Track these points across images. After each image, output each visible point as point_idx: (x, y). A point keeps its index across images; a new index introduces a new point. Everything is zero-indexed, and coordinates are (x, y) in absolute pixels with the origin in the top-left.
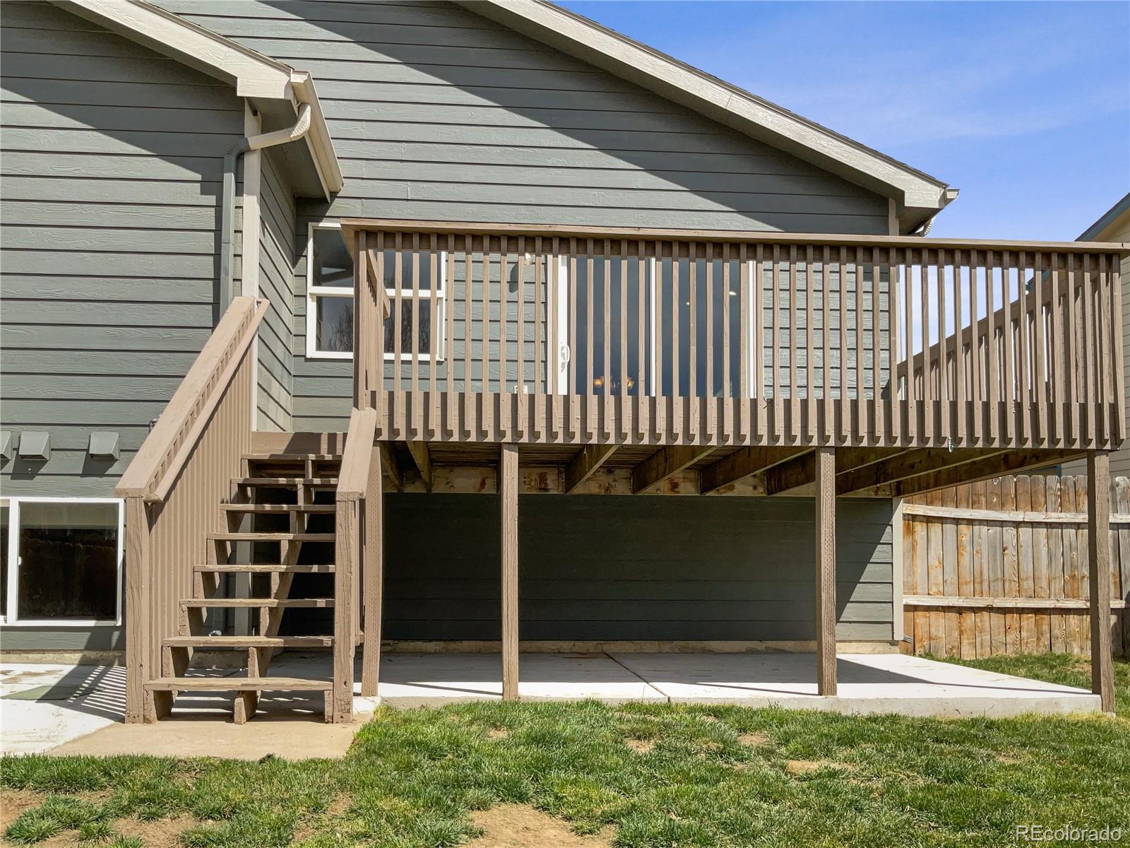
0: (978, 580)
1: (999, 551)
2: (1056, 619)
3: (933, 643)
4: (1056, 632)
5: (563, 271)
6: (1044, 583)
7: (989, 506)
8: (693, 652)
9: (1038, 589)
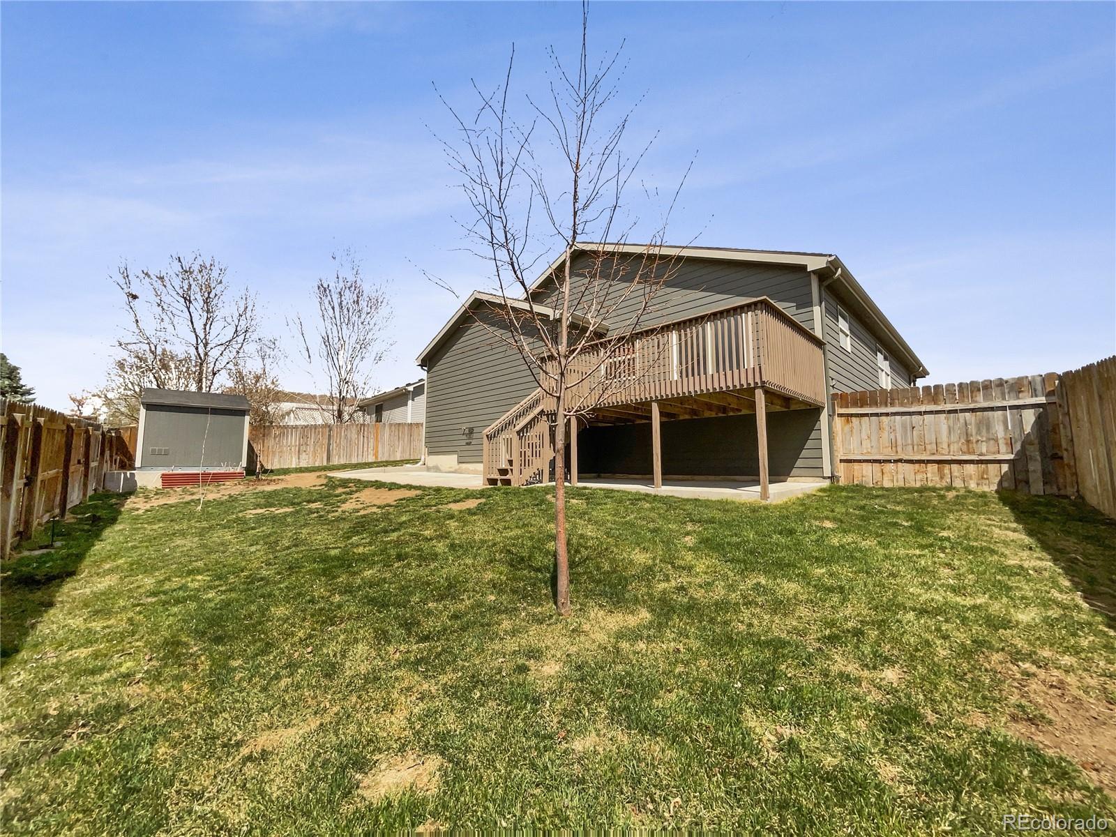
0: (894, 445)
1: (909, 428)
2: (955, 467)
3: (864, 479)
4: (956, 474)
5: (674, 335)
6: (945, 446)
7: (902, 405)
8: (729, 480)
9: (939, 449)
